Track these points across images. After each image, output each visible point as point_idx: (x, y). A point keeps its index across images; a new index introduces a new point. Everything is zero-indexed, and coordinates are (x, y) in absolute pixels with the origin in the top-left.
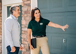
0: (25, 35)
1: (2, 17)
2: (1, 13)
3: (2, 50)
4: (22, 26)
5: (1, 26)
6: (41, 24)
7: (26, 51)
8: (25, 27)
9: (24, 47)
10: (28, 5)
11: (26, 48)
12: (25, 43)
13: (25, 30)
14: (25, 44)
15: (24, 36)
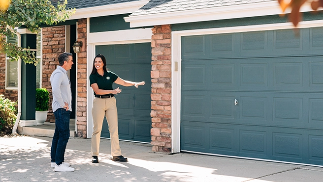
0: (158, 95)
1: (86, 64)
2: (86, 58)
3: (86, 125)
4: (152, 80)
5: (84, 82)
6: (108, 78)
7: (160, 121)
8: (159, 82)
9: (158, 115)
10: (165, 46)
11: (161, 116)
12: (158, 108)
13: (159, 87)
14: (160, 110)
15: (155, 97)
